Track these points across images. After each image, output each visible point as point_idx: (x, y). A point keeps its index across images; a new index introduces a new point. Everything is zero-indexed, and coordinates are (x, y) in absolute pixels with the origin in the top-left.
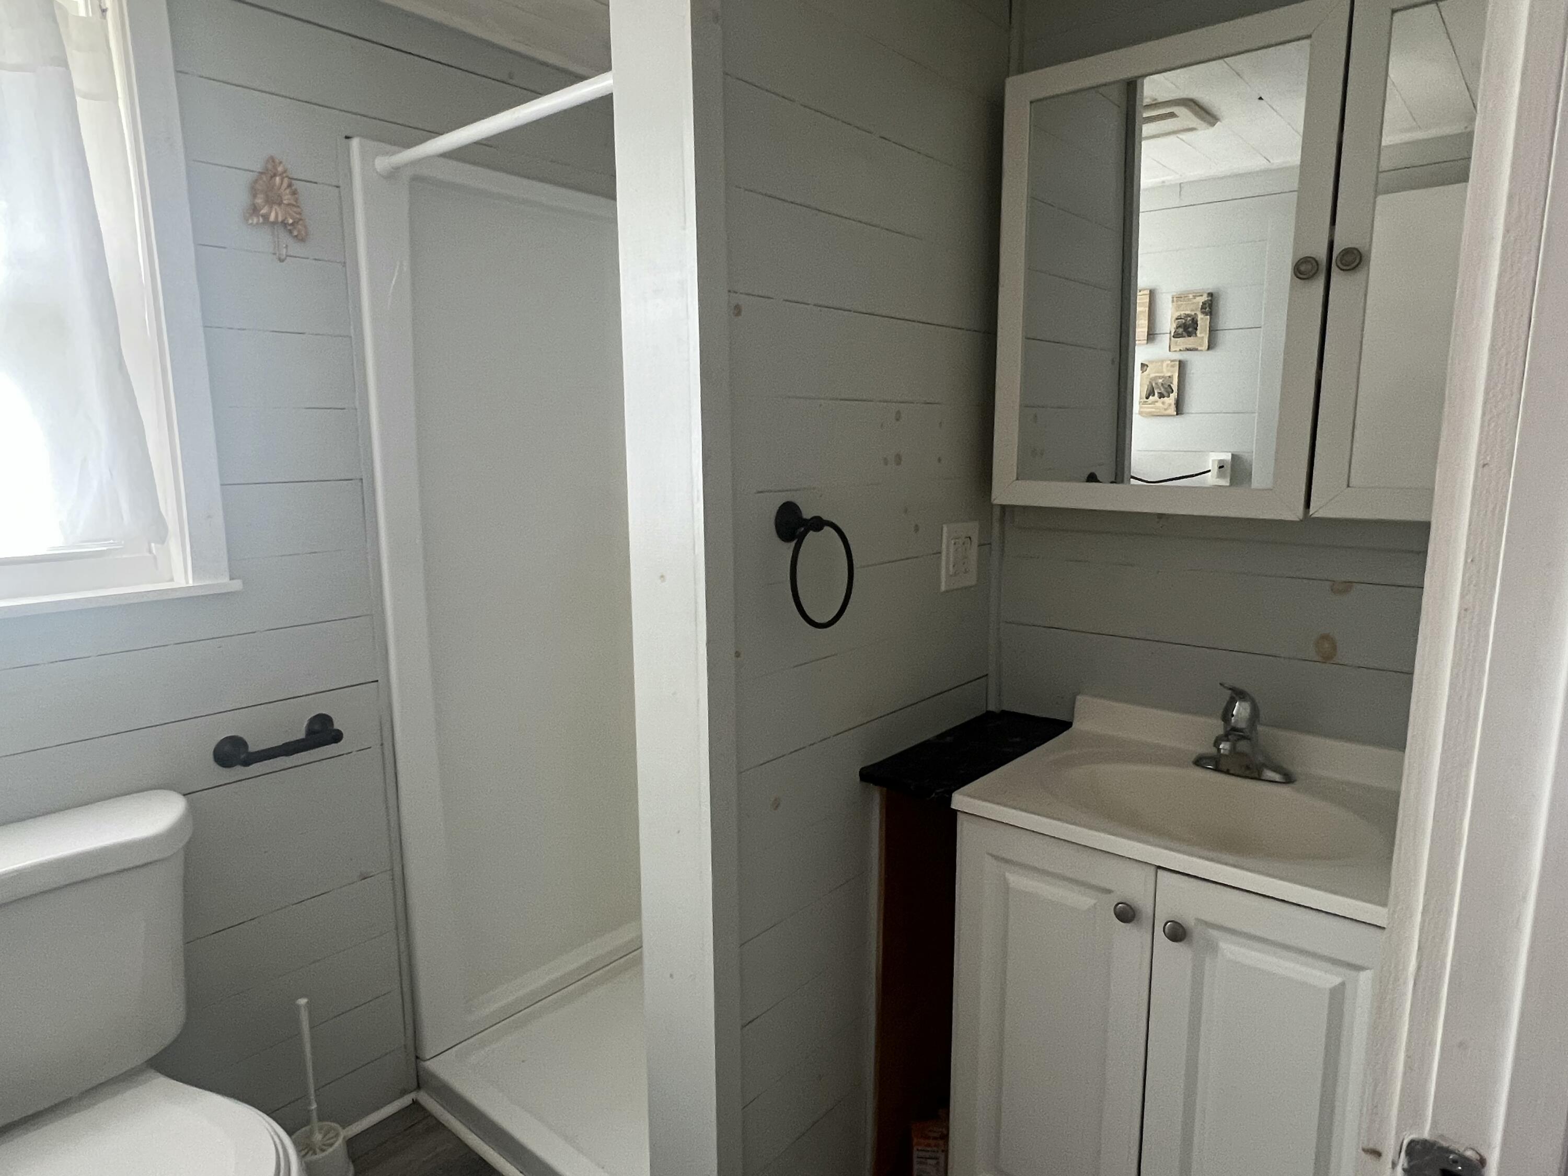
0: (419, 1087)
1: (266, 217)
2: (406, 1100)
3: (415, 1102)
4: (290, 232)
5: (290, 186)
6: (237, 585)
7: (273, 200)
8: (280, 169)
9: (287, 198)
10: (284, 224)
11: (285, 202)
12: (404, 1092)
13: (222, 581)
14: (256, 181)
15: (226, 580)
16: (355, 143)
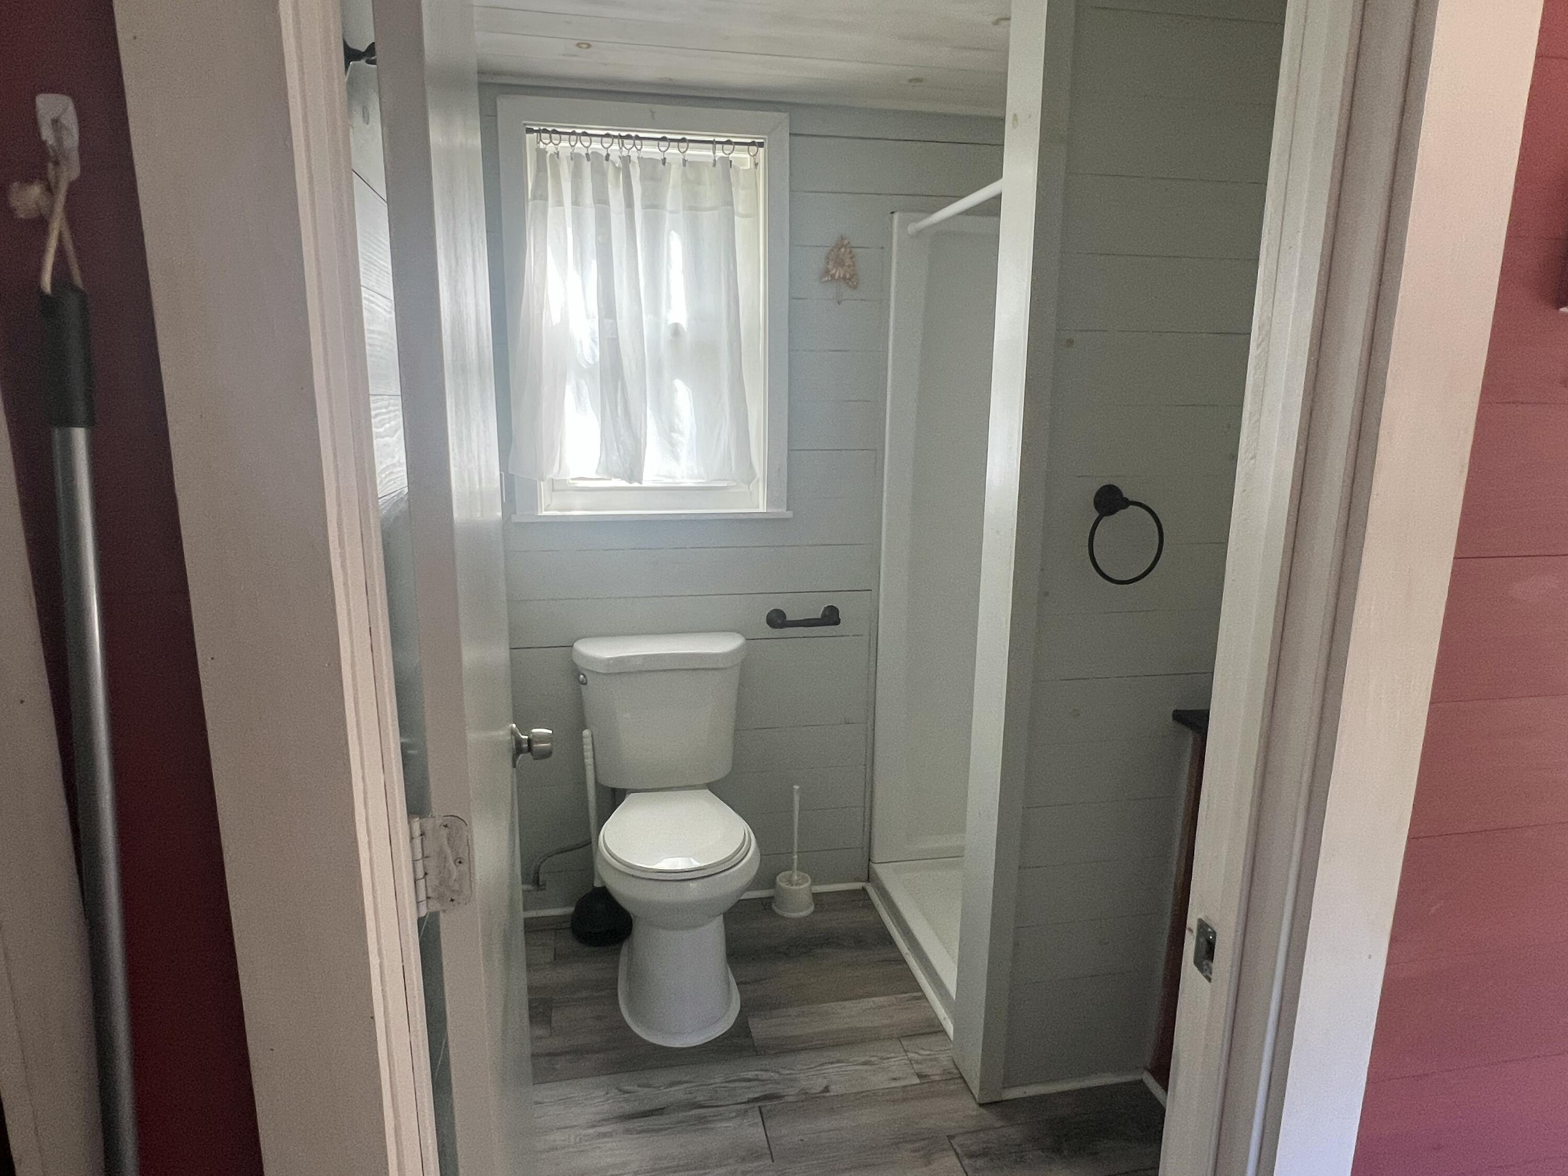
0: (868, 880)
1: (833, 276)
2: (858, 885)
3: (864, 889)
4: (848, 283)
5: (850, 252)
6: (790, 514)
7: (839, 263)
8: (846, 242)
9: (848, 262)
10: (844, 278)
11: (847, 264)
12: (857, 880)
13: (782, 511)
14: (830, 253)
15: (784, 510)
16: (896, 216)
